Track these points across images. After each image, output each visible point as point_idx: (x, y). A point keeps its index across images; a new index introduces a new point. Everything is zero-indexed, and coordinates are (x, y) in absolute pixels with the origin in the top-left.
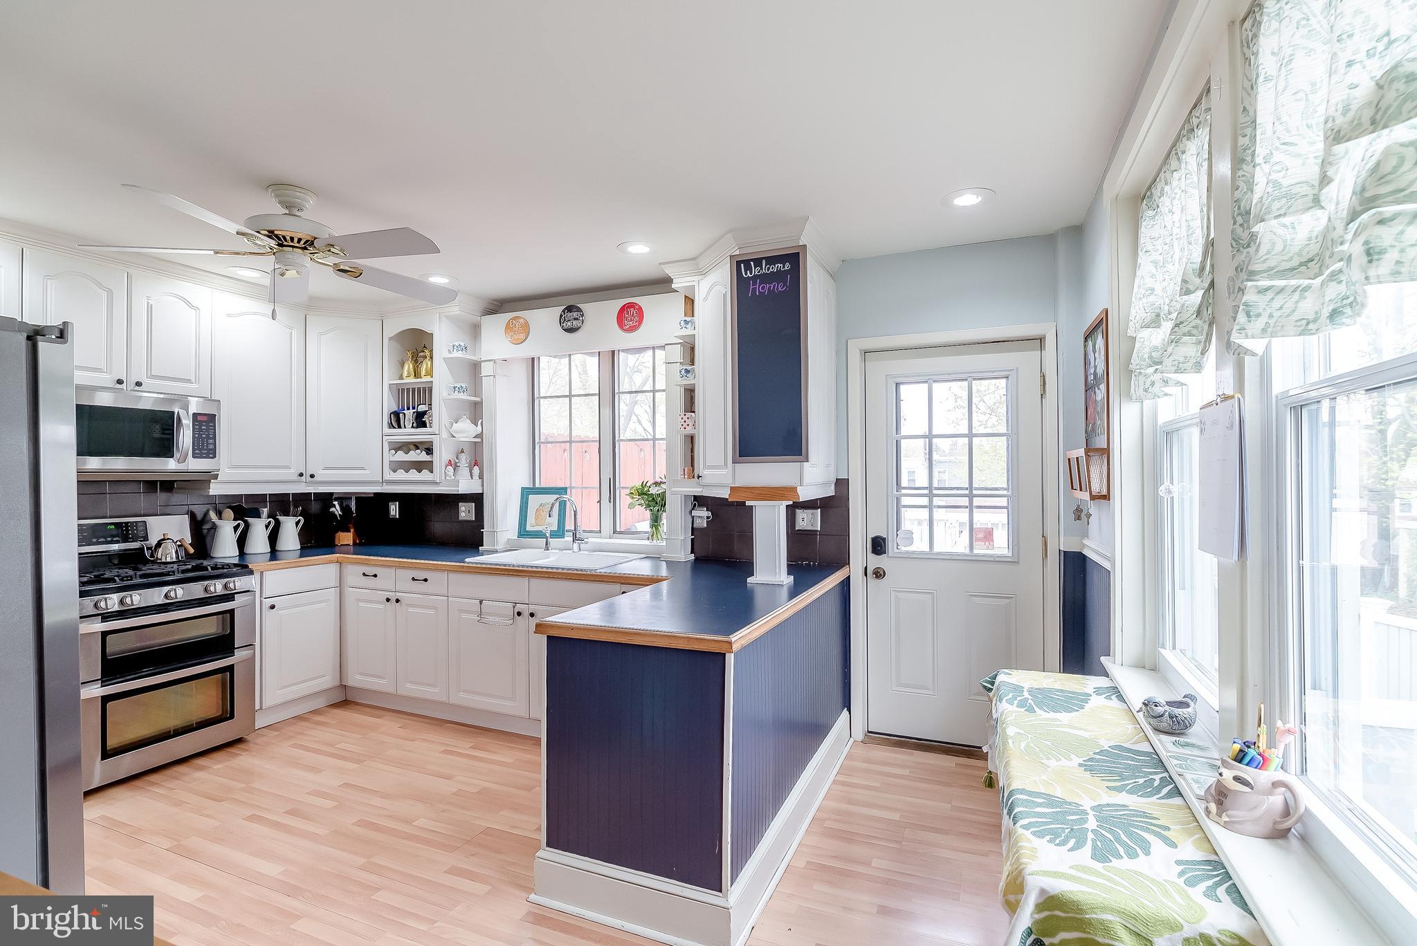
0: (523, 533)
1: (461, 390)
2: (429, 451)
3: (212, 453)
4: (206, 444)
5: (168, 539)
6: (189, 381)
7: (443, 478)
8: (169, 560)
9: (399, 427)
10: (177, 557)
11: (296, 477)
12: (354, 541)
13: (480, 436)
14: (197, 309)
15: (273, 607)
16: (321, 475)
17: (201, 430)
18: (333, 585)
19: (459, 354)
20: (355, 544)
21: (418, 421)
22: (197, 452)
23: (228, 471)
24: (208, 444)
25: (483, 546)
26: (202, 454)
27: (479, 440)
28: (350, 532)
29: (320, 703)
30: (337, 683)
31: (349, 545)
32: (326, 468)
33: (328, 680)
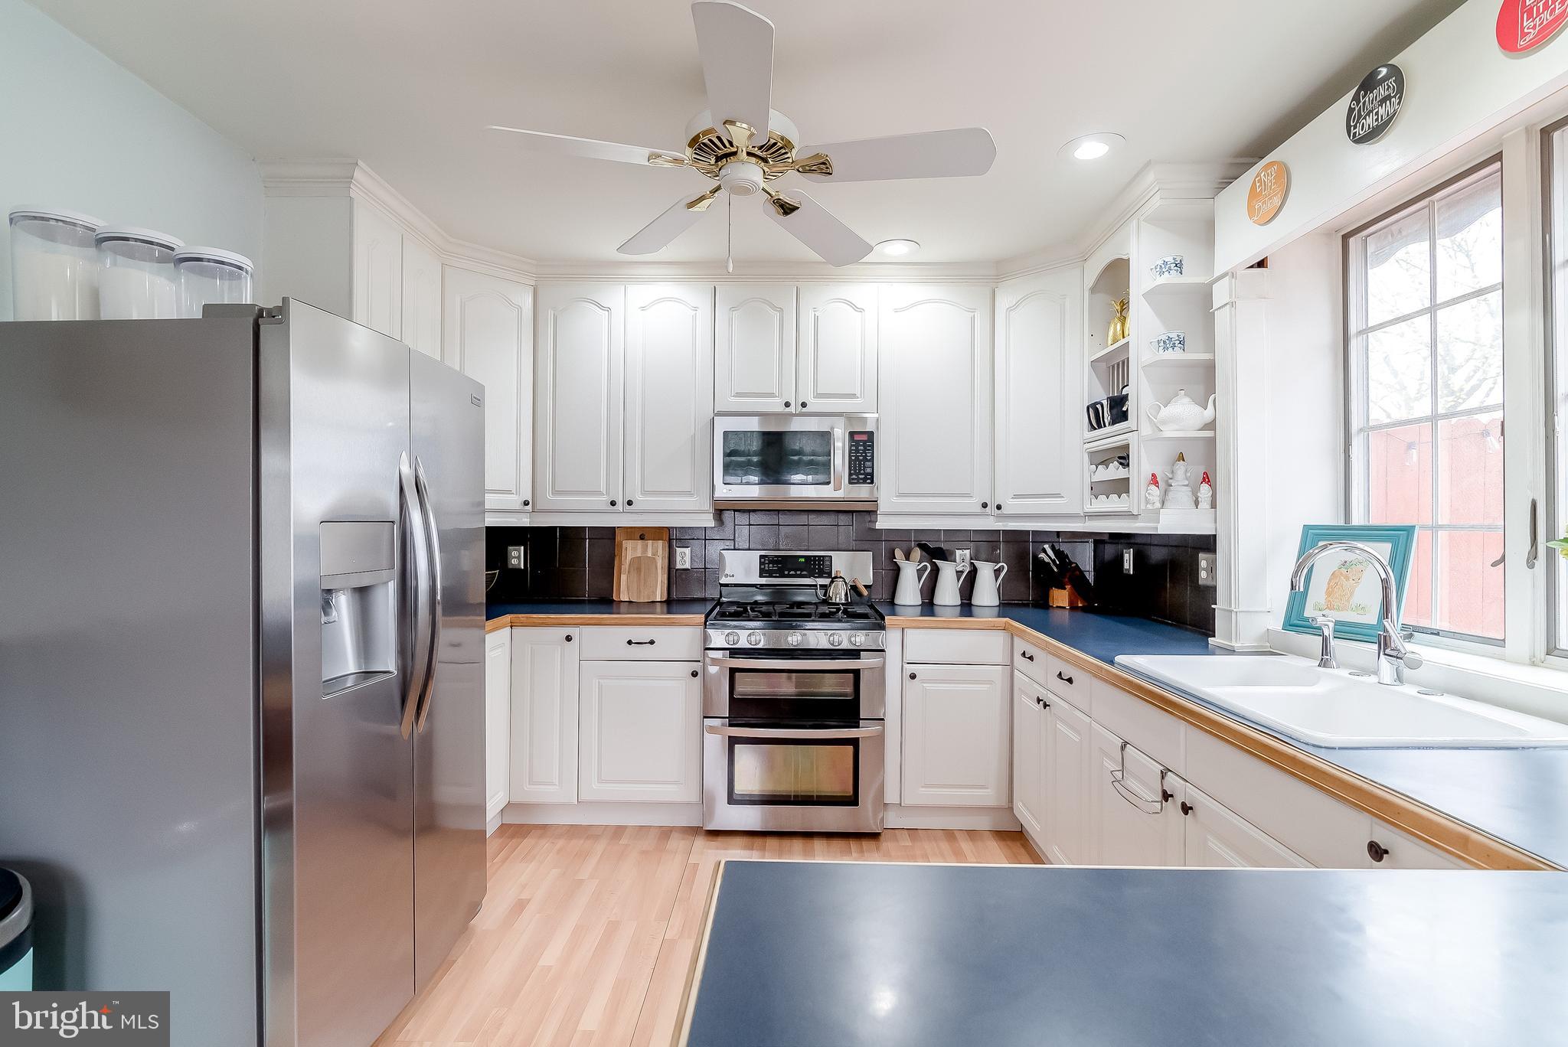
0: (1296, 621)
1: (1167, 344)
2: (1124, 460)
3: (869, 478)
4: (862, 468)
5: (841, 577)
6: (853, 396)
7: (1143, 507)
8: (838, 601)
9: (1100, 427)
10: (847, 599)
11: (979, 509)
12: (1071, 603)
13: (1211, 425)
14: (861, 310)
15: (913, 677)
16: (1011, 506)
17: (857, 451)
18: (999, 660)
19: (1164, 279)
20: (1073, 608)
21: (1115, 411)
22: (854, 477)
23: (895, 500)
24: (865, 467)
25: (1214, 636)
26: (858, 479)
27: (1208, 434)
28: (1065, 589)
29: (984, 823)
30: (1003, 802)
31: (1065, 608)
32: (1016, 496)
33: (989, 795)
